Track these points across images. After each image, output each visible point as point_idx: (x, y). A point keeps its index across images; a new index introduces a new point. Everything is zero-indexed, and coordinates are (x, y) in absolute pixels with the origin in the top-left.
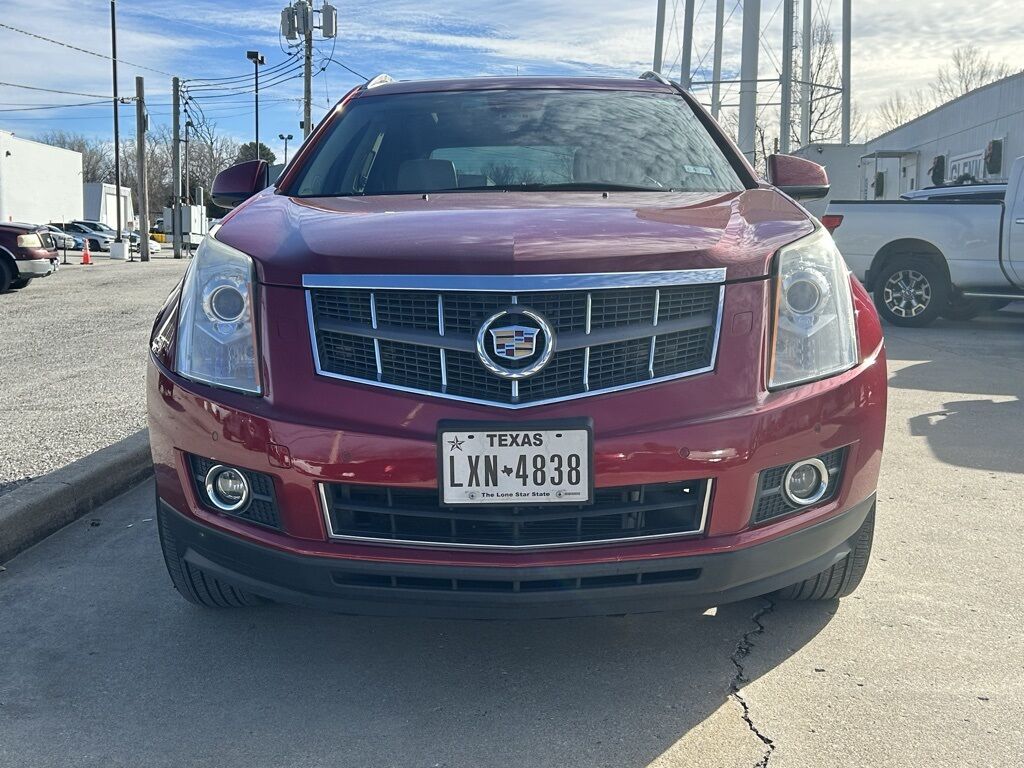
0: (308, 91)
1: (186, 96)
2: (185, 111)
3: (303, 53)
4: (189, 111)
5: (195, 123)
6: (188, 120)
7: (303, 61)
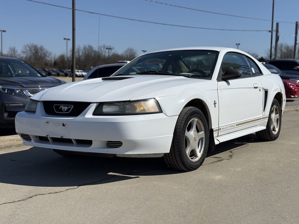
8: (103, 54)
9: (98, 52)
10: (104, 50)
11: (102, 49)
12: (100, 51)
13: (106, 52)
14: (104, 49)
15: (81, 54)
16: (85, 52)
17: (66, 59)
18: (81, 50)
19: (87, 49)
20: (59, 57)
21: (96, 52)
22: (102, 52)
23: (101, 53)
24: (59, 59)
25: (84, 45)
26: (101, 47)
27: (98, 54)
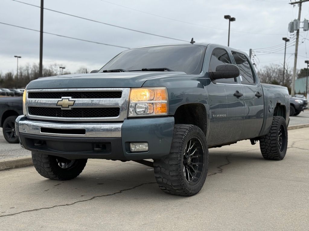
0: (297, 50)
1: (254, 54)
2: (253, 60)
3: (296, 37)
4: (254, 60)
5: (256, 64)
6: (254, 63)
7: (295, 40)
8: (54, 72)
9: (49, 70)
10: (55, 69)
11: (53, 67)
12: (51, 69)
13: (57, 71)
14: (55, 67)
15: (30, 72)
16: (35, 70)
17: (14, 77)
18: (31, 68)
19: (37, 67)
20: (6, 75)
21: (47, 71)
22: (53, 70)
23: (52, 72)
24: (6, 77)
25: (34, 63)
26: (52, 66)
27: (49, 72)
